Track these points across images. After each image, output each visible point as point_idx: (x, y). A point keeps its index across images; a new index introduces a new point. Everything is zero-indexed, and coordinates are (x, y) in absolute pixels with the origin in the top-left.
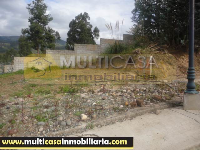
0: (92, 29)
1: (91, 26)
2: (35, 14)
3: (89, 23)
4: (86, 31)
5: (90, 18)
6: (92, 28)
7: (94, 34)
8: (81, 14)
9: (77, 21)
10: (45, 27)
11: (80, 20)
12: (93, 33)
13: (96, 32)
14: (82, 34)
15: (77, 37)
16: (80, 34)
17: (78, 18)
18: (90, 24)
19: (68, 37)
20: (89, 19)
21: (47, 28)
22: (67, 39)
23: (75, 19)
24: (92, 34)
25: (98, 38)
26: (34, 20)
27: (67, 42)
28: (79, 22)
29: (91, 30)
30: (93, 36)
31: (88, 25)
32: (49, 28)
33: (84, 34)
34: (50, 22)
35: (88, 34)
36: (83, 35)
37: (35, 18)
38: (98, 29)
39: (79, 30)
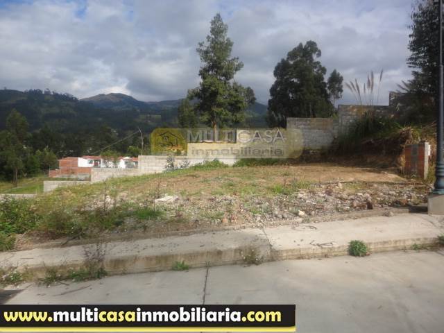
0: (324, 76)
1: (324, 70)
2: (211, 60)
3: (318, 63)
4: (310, 83)
5: (320, 51)
6: (325, 73)
7: (329, 88)
8: (301, 45)
9: (292, 63)
10: (228, 83)
11: (299, 59)
12: (328, 86)
13: (334, 83)
14: (302, 88)
15: (290, 95)
16: (297, 88)
17: (292, 55)
18: (320, 66)
19: (270, 98)
20: (319, 55)
21: (232, 85)
22: (270, 101)
23: (288, 58)
24: (326, 86)
25: (339, 95)
26: (208, 71)
27: (268, 109)
28: (296, 64)
29: (323, 79)
30: (328, 92)
31: (316, 67)
32: (235, 84)
33: (307, 89)
34: (238, 72)
35: (315, 87)
36: (305, 91)
37: (211, 68)
38: (339, 74)
39: (295, 80)
